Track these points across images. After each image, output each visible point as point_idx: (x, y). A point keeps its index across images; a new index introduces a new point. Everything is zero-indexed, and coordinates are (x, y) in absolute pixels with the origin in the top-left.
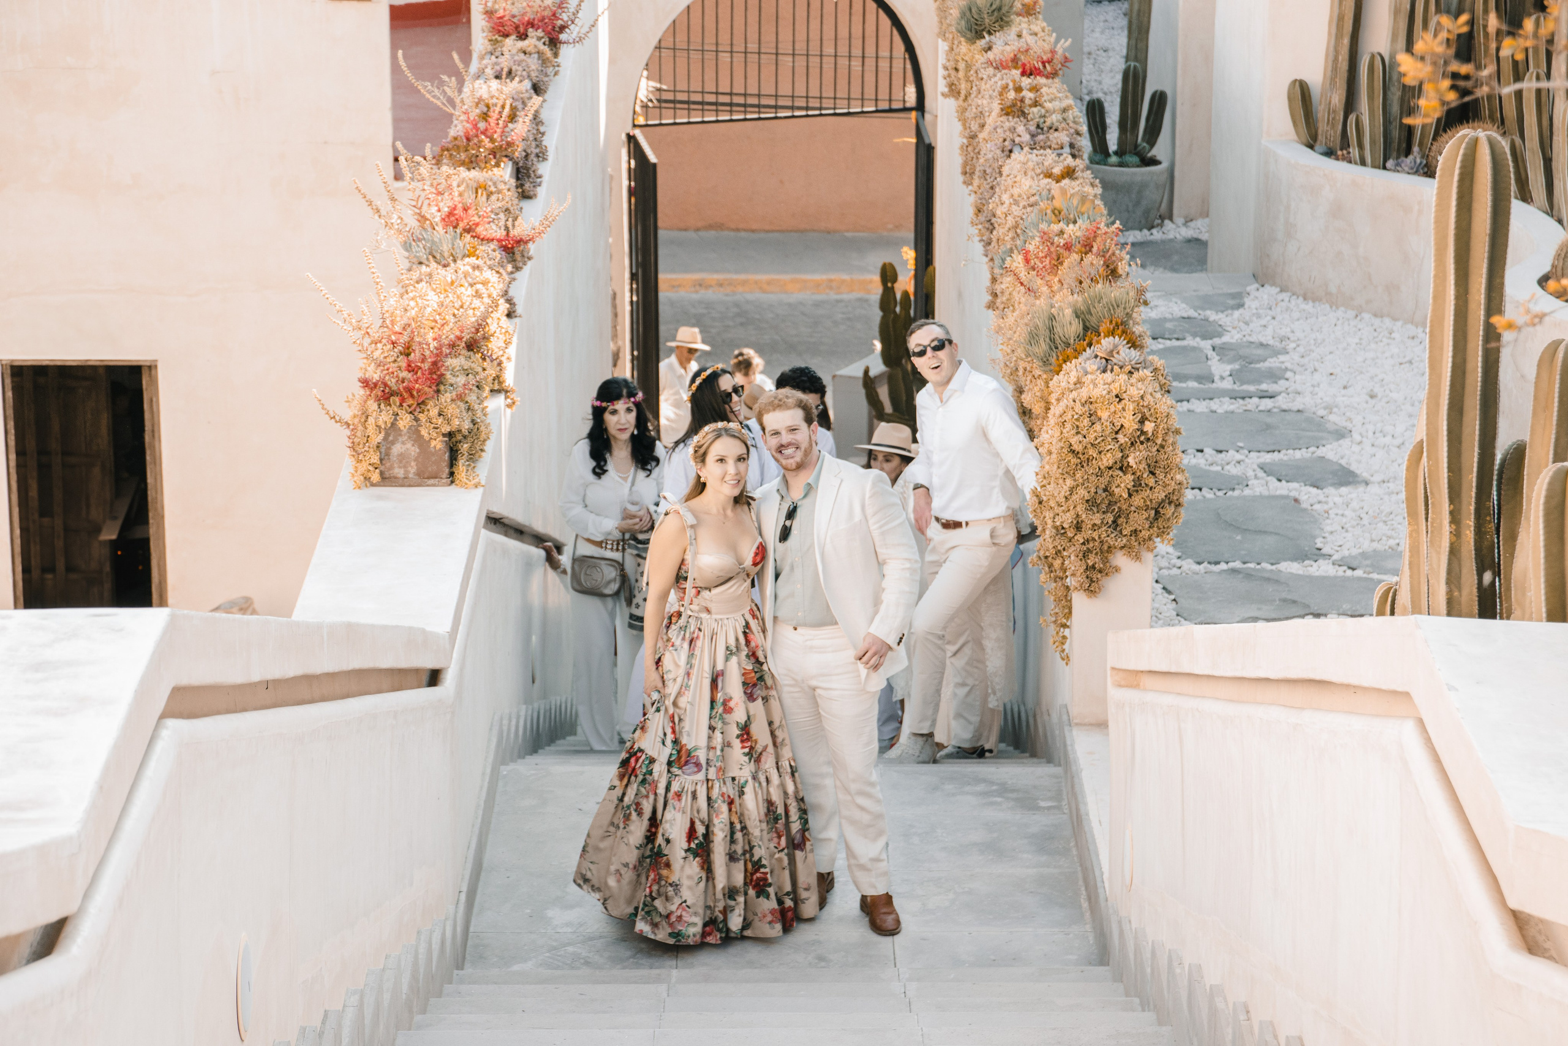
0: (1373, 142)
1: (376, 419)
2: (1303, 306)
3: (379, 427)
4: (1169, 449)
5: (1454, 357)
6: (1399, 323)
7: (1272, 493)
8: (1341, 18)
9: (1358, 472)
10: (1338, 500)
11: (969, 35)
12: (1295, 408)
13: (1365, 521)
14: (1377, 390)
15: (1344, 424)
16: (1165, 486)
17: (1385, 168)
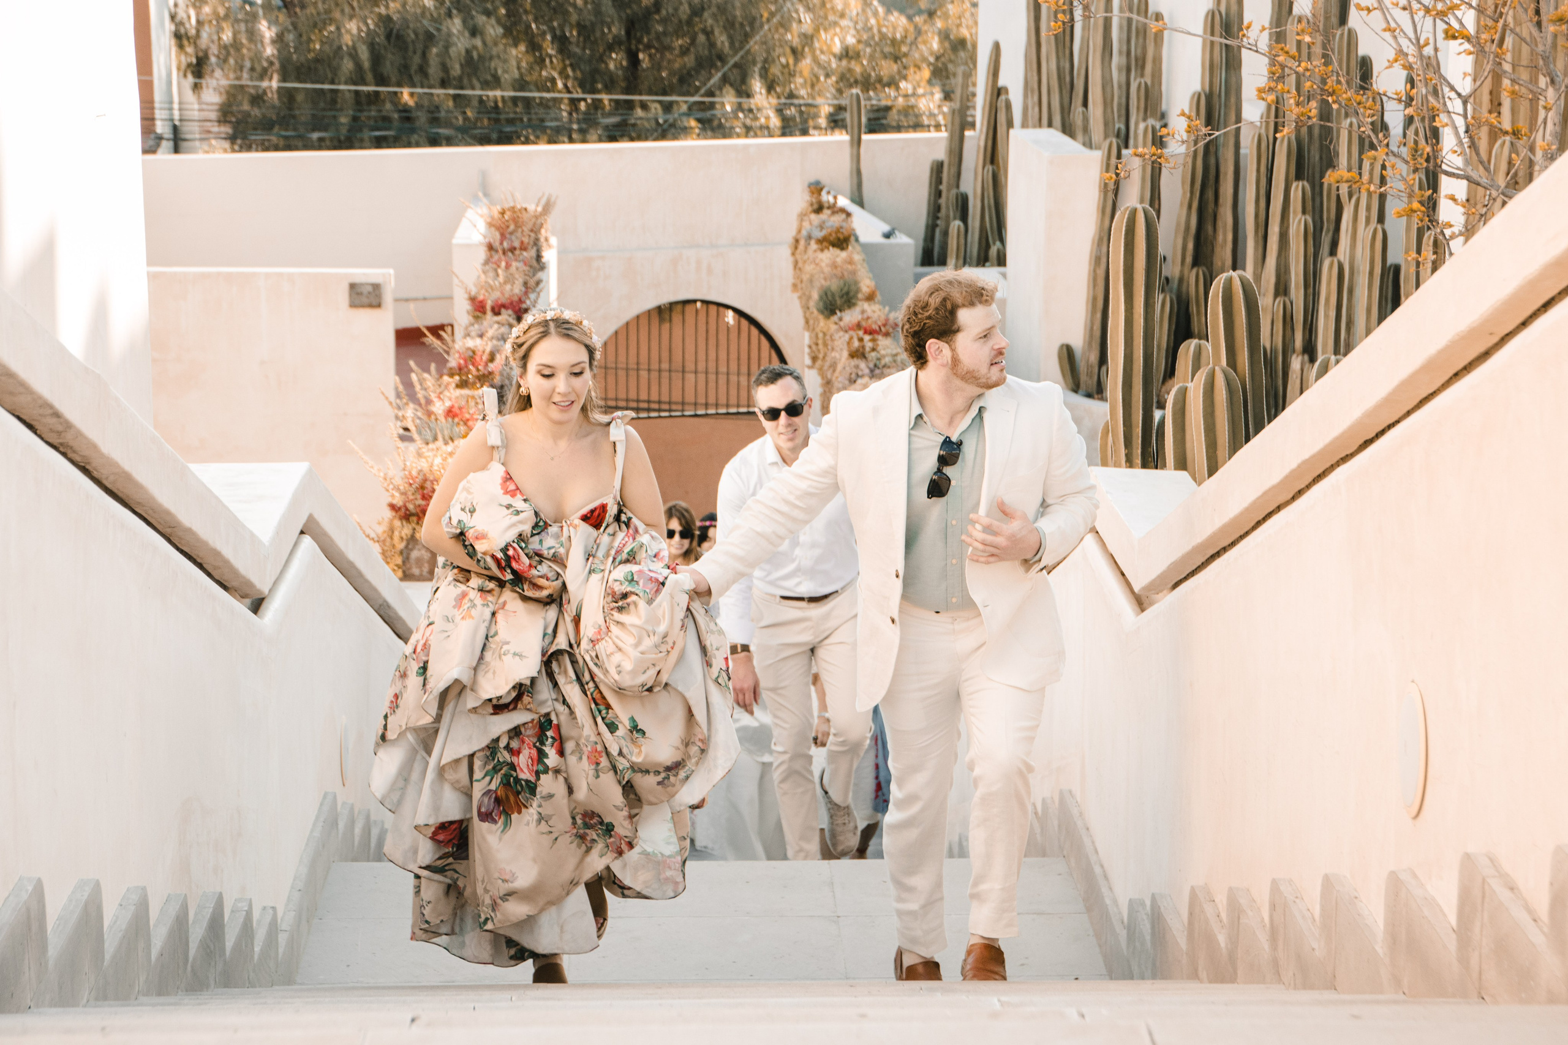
1: (400, 532)
3: (402, 538)
5: (1125, 350)
11: (826, 313)
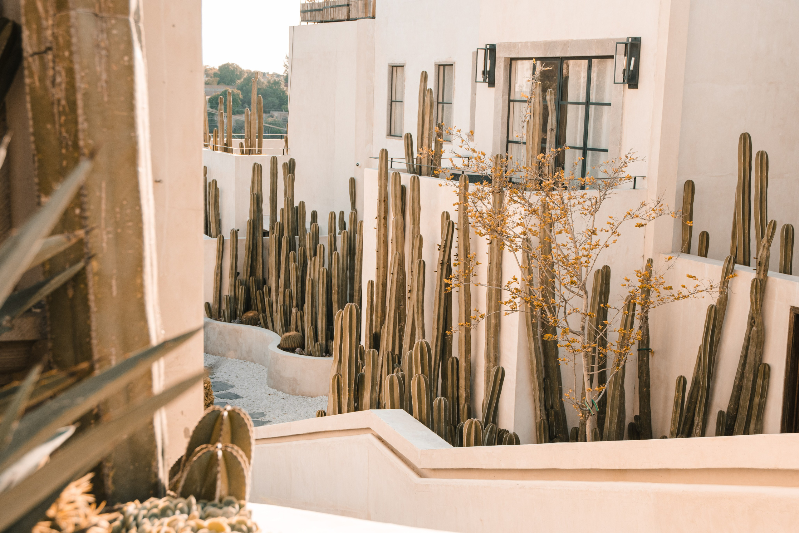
0: (228, 316)
2: (213, 357)
4: (210, 390)
6: (238, 360)
7: (220, 402)
8: (217, 287)
9: (240, 395)
10: (237, 402)
12: (219, 381)
13: (245, 407)
14: (238, 376)
15: (233, 384)
16: (210, 399)
17: (231, 322)
